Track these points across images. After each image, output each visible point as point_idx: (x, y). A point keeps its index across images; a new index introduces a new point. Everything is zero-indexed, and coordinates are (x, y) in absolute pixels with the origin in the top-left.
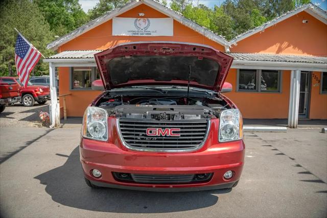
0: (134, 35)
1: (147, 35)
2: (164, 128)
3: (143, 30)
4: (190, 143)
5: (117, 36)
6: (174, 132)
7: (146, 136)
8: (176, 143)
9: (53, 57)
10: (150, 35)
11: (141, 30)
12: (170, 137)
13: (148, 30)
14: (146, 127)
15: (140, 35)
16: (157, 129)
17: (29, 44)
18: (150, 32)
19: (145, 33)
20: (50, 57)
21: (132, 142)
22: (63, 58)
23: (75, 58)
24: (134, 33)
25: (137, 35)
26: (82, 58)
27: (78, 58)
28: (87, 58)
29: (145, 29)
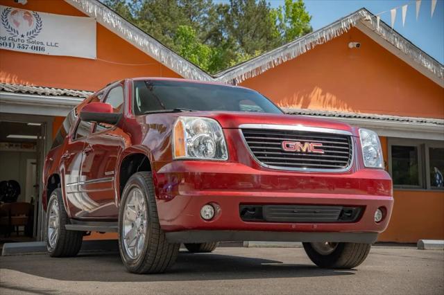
1: (34, 51)
3: (26, 38)
4: (334, 164)
10: (41, 52)
13: (37, 39)
15: (16, 49)
18: (42, 43)
19: (30, 45)
21: (265, 160)
24: (2, 41)
25: (8, 49)
29: (29, 36)
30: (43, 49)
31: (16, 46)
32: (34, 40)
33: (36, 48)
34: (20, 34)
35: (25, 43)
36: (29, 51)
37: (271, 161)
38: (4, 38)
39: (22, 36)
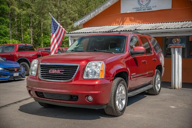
0: (137, 11)
2: (57, 69)
3: (145, 6)
4: (67, 78)
5: (126, 13)
6: (60, 72)
7: (48, 73)
8: (61, 78)
11: (143, 6)
12: (58, 74)
13: (149, 6)
14: (49, 69)
15: (142, 11)
16: (54, 70)
17: (57, 23)
18: (150, 7)
19: (147, 8)
20: (70, 33)
21: (44, 76)
22: (78, 33)
23: (86, 33)
24: (138, 9)
25: (139, 11)
26: (90, 32)
27: (88, 33)
28: (94, 32)
30: (151, 9)
33: (149, 9)
35: (145, 8)
36: (147, 11)
37: (46, 77)
38: (138, 8)
39: (144, 6)
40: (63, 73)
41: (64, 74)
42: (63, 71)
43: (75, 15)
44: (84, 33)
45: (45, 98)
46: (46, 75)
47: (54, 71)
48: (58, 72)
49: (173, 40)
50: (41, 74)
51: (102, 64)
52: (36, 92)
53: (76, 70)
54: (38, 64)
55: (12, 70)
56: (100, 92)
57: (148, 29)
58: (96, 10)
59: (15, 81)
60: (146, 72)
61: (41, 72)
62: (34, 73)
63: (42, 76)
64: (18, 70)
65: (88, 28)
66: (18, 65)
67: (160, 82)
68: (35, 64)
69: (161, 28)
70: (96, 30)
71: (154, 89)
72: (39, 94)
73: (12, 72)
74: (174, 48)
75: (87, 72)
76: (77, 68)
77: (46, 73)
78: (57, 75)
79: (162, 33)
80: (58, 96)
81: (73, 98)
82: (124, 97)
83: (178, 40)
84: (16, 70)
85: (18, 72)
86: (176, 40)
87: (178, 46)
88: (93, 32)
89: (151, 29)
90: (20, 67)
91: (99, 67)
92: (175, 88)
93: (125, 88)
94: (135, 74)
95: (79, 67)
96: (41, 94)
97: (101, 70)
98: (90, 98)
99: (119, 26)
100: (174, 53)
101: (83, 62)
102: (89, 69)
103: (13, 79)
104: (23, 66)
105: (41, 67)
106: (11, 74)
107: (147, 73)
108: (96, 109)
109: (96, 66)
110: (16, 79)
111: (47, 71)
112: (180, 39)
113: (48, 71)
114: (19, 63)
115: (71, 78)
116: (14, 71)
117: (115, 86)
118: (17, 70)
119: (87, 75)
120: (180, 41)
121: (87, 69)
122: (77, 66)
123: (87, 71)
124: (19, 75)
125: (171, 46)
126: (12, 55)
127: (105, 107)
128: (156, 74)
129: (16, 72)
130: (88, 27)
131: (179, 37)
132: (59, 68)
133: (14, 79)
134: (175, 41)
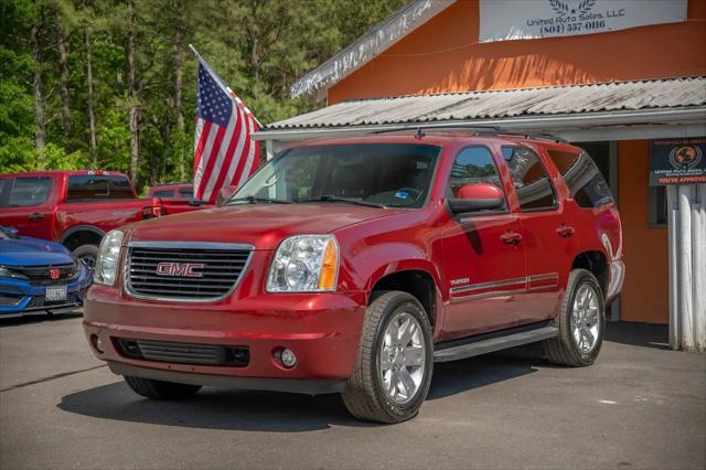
0: (549, 35)
1: (592, 31)
2: (182, 262)
3: (578, 13)
5: (496, 44)
6: (194, 270)
7: (155, 275)
8: (195, 289)
9: (276, 125)
10: (600, 30)
11: (569, 14)
12: (186, 277)
13: (593, 11)
14: (158, 262)
15: (566, 33)
16: (172, 264)
17: (222, 87)
18: (600, 16)
19: (584, 22)
20: (269, 126)
21: (141, 286)
22: (301, 126)
23: (331, 125)
24: (548, 26)
25: (556, 34)
26: (348, 124)
27: (339, 125)
28: (363, 123)
29: (582, 9)
30: (602, 24)
31: (566, 28)
32: (588, 13)
33: (592, 25)
34: (570, 9)
35: (577, 22)
36: (583, 31)
37: (146, 287)
38: (550, 21)
39: (573, 11)
40: (200, 274)
41: (206, 277)
42: (202, 266)
43: (325, 34)
44: (323, 125)
45: (143, 359)
46: (148, 281)
47: (171, 269)
48: (187, 270)
49: (672, 154)
50: (133, 280)
51: (330, 244)
52: (115, 340)
53: (243, 264)
54: (124, 247)
55: (39, 276)
56: (321, 335)
57: (573, 112)
58: (381, 33)
59: (50, 317)
60: (521, 274)
61: (132, 273)
62: (109, 276)
63: (134, 286)
64: (65, 275)
65: (351, 104)
66: (64, 256)
67: (598, 317)
68: (112, 244)
69: (623, 108)
70: (376, 113)
71: (567, 342)
72: (126, 347)
73: (39, 284)
74: (678, 185)
75: (281, 272)
76: (246, 258)
77: (149, 274)
78: (183, 282)
79: (629, 125)
80: (187, 350)
81: (233, 355)
82: (419, 360)
83: (691, 152)
84: (55, 274)
85: (64, 283)
86: (683, 154)
87: (692, 179)
88: (360, 122)
89: (584, 111)
90: (72, 264)
91: (319, 253)
92: (681, 348)
93: (423, 328)
94: (466, 280)
95: (252, 253)
96: (131, 347)
97: (325, 265)
98: (289, 357)
99: (472, 95)
100: (678, 207)
101: (268, 239)
102: (285, 261)
103: (45, 313)
104: (86, 260)
105: (133, 255)
106: (36, 289)
107: (528, 280)
108: (310, 393)
109: (310, 250)
110: (55, 312)
111: (151, 268)
112: (699, 152)
113: (155, 268)
114: (72, 249)
115: (226, 290)
116: (48, 277)
117: (377, 320)
118: (61, 276)
119: (281, 281)
120: (699, 158)
121: (281, 261)
122: (248, 252)
123: (281, 267)
124: (69, 294)
125: (664, 176)
126: (42, 213)
127: (340, 387)
128: (577, 287)
129: (55, 283)
130: (347, 101)
131: (695, 142)
132: (189, 257)
133: (46, 310)
134: (681, 158)
